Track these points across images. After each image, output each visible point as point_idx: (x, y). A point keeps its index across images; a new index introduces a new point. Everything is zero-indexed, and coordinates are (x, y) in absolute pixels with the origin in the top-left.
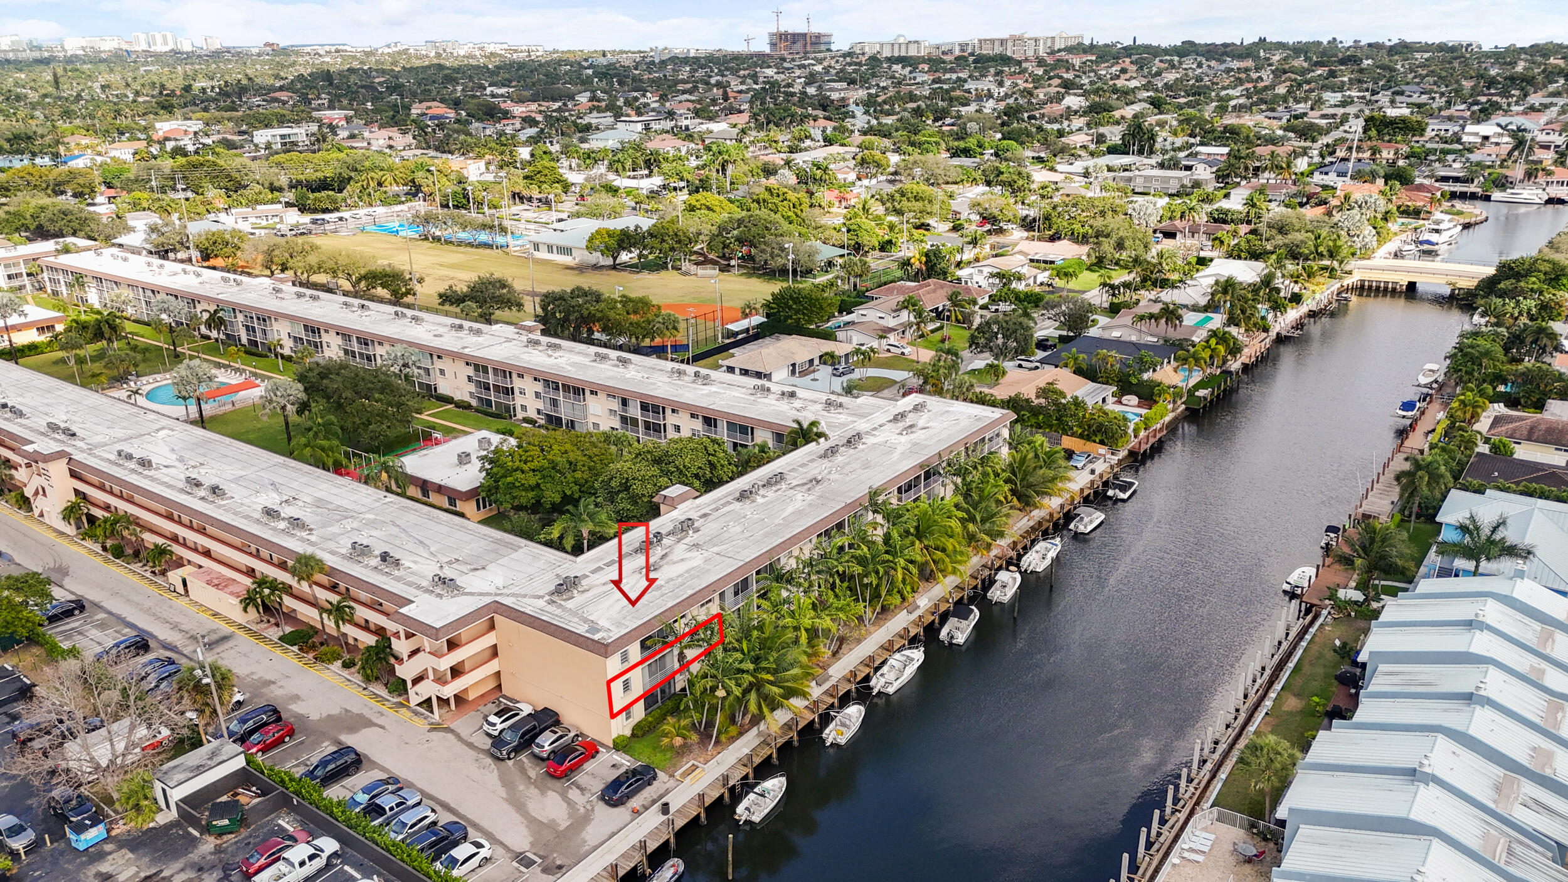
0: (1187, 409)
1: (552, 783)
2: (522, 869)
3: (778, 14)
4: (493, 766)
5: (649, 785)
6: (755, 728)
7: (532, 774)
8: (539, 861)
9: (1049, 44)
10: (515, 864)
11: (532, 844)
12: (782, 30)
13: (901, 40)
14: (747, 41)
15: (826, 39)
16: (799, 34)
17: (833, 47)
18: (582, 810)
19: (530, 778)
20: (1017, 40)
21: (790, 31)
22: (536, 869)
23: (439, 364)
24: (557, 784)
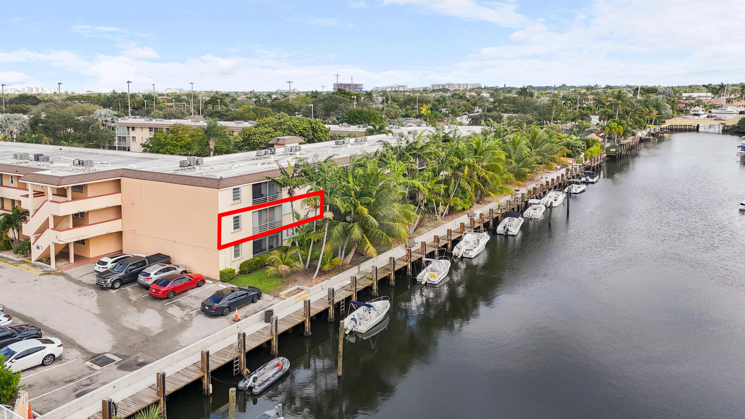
0: (608, 156)
1: (151, 303)
2: (96, 367)
3: (337, 76)
4: (95, 293)
5: (253, 302)
6: (356, 267)
7: (134, 298)
8: (118, 359)
9: (465, 87)
10: (88, 363)
11: (115, 347)
12: (339, 82)
13: (396, 86)
14: (323, 87)
15: (360, 87)
16: (347, 85)
17: (364, 90)
18: (179, 320)
19: (130, 300)
20: (449, 85)
21: (343, 83)
22: (112, 367)
23: (132, 134)
24: (158, 304)
